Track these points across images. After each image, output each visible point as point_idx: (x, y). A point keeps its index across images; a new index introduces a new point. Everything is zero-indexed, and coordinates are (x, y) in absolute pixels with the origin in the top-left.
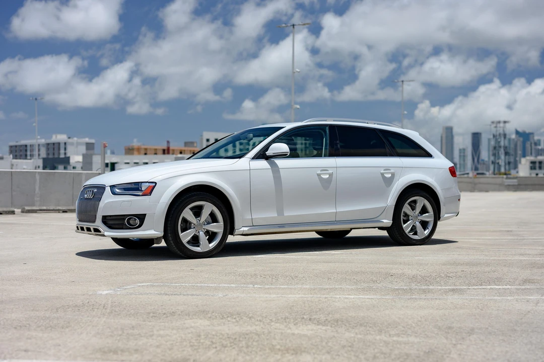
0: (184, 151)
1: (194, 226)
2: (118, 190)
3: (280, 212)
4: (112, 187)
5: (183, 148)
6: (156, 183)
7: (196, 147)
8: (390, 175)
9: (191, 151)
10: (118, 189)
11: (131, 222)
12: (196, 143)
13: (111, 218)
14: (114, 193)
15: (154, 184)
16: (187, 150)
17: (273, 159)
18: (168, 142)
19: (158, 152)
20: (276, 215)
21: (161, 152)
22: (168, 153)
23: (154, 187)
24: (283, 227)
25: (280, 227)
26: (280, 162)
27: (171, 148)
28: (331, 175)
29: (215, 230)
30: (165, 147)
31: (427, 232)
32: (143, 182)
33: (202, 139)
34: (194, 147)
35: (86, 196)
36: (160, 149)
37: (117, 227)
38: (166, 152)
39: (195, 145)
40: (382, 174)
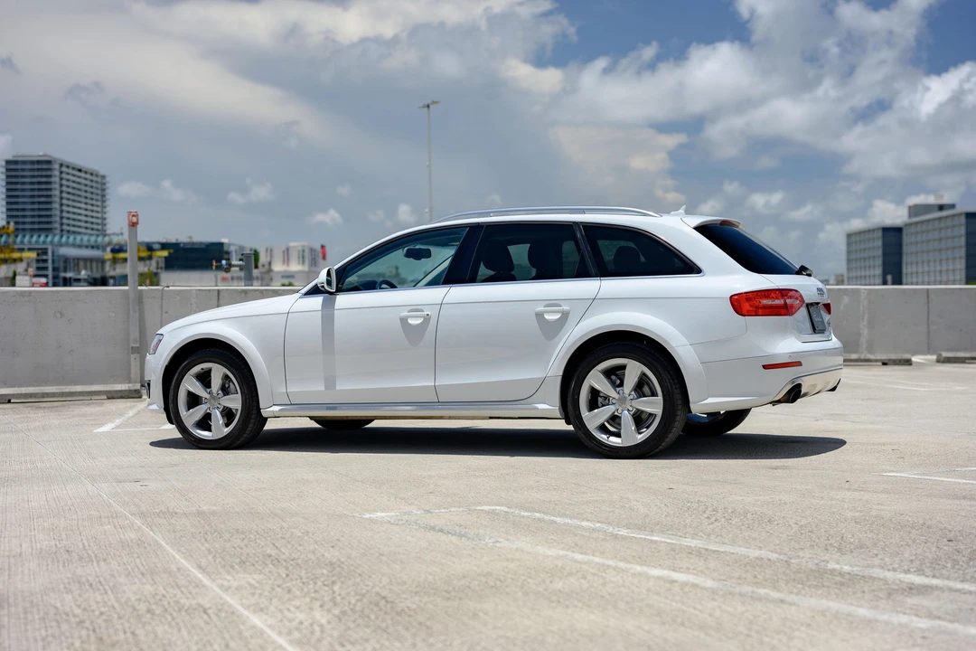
3: (330, 383)
6: (163, 336)
8: (556, 316)
20: (323, 389)
23: (161, 341)
24: (335, 408)
25: (328, 409)
28: (427, 319)
40: (539, 316)
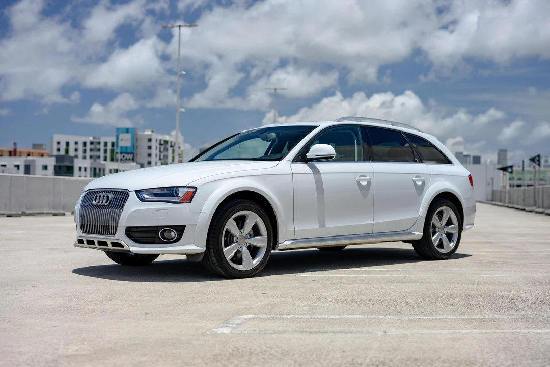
0: (32, 153)
1: (237, 240)
2: (147, 196)
3: (322, 225)
4: (138, 192)
5: (31, 150)
6: (196, 188)
7: (45, 149)
8: (421, 183)
9: (39, 154)
10: (147, 194)
11: (166, 235)
12: (45, 145)
13: (138, 230)
14: (142, 200)
15: (194, 190)
16: (36, 153)
17: (313, 162)
18: (15, 144)
19: (4, 154)
20: (317, 227)
21: (8, 154)
22: (15, 155)
23: (195, 192)
26: (321, 166)
27: (18, 150)
28: (368, 182)
29: (258, 245)
30: (11, 148)
31: (452, 245)
32: (180, 187)
33: (52, 142)
34: (42, 149)
35: (94, 202)
36: (5, 151)
37: (145, 240)
38: (13, 154)
39: (44, 147)
40: (414, 182)
